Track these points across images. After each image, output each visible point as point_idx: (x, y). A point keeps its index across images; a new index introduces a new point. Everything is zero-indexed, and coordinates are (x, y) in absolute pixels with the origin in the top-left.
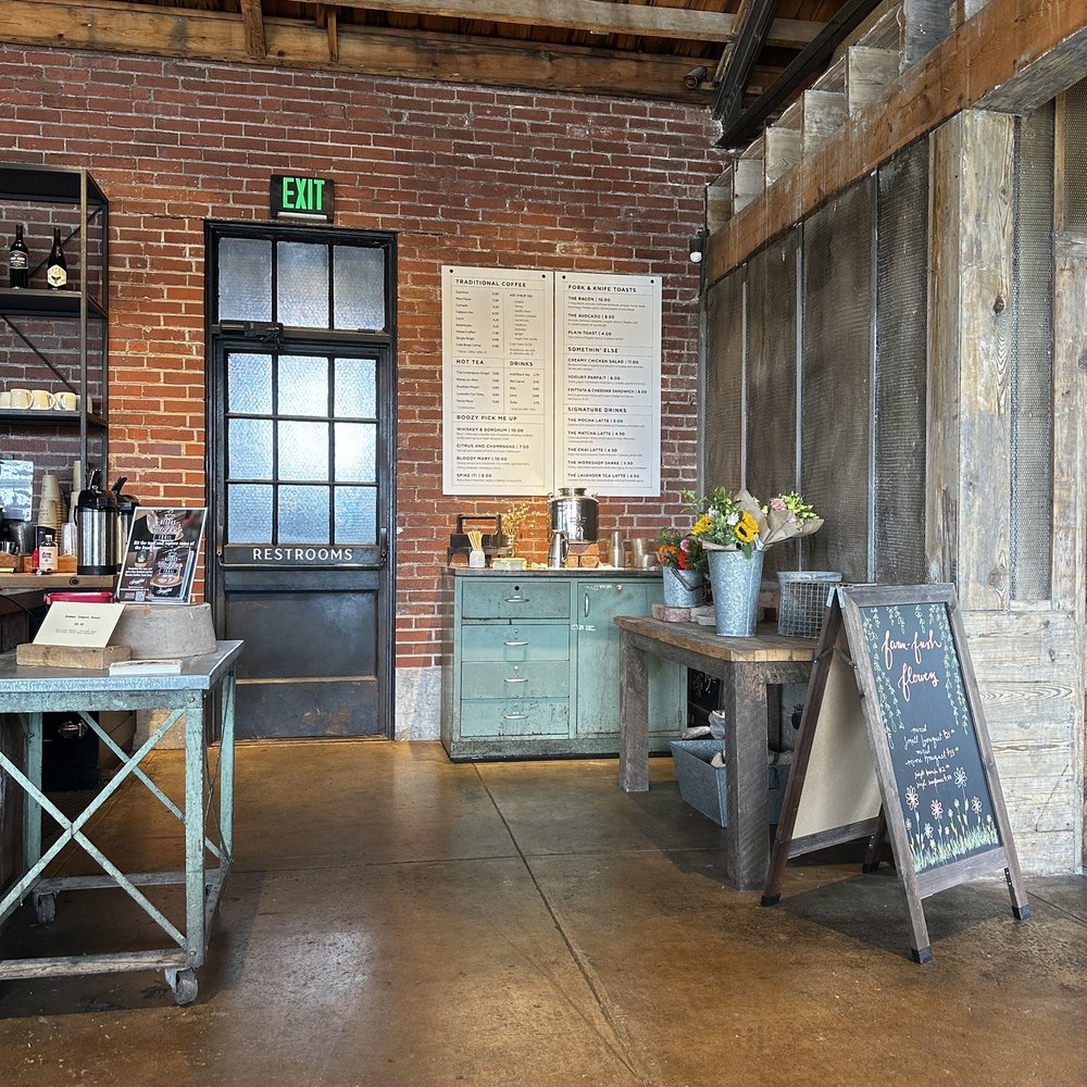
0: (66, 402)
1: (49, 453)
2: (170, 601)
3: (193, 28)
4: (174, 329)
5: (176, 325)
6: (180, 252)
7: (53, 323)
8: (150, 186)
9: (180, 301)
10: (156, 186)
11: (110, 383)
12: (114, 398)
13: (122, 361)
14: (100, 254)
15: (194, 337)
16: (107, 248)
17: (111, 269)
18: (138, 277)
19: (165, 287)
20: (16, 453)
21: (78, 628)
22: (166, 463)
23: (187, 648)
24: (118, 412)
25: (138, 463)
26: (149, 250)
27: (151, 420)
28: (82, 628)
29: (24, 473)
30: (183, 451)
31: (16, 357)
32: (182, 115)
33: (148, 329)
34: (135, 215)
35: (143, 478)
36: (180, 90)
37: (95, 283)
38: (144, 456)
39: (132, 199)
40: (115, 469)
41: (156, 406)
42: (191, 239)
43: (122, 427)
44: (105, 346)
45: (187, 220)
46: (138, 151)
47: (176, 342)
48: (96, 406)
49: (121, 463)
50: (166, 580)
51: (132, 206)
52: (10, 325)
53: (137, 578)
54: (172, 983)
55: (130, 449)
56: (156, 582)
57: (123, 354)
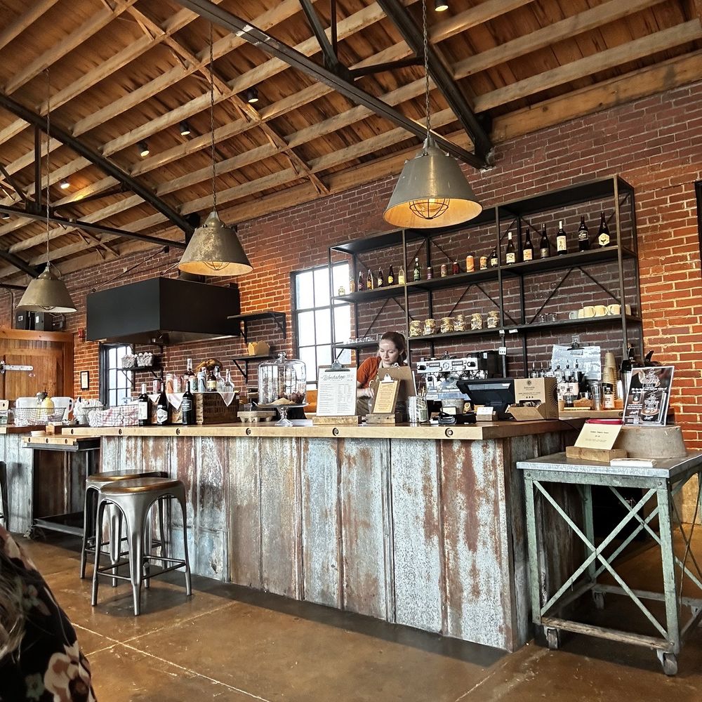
0: (614, 310)
1: (608, 340)
2: (653, 424)
3: (678, 68)
4: (680, 254)
5: (681, 252)
6: (680, 206)
7: (606, 266)
8: (659, 172)
9: (682, 237)
10: (662, 171)
11: (642, 295)
12: (644, 303)
13: (647, 281)
14: (630, 220)
15: (693, 257)
16: (634, 216)
17: (638, 227)
18: (655, 228)
19: (672, 230)
20: (591, 342)
21: (597, 438)
22: (680, 339)
23: (664, 453)
24: (648, 311)
25: (663, 341)
26: (660, 210)
27: (668, 314)
28: (599, 438)
29: (595, 353)
30: (691, 330)
31: (587, 289)
32: (676, 122)
33: (663, 258)
34: (650, 192)
35: (666, 350)
36: (674, 107)
37: (628, 237)
38: (665, 337)
39: (647, 183)
40: (648, 346)
41: (671, 305)
42: (687, 196)
43: (651, 320)
44: (637, 273)
45: (683, 186)
46: (649, 153)
47: (682, 263)
48: (633, 309)
49: (651, 342)
50: (650, 411)
51: (648, 187)
52: (584, 272)
53: (634, 410)
54: (661, 659)
55: (656, 333)
56: (644, 413)
57: (648, 276)
